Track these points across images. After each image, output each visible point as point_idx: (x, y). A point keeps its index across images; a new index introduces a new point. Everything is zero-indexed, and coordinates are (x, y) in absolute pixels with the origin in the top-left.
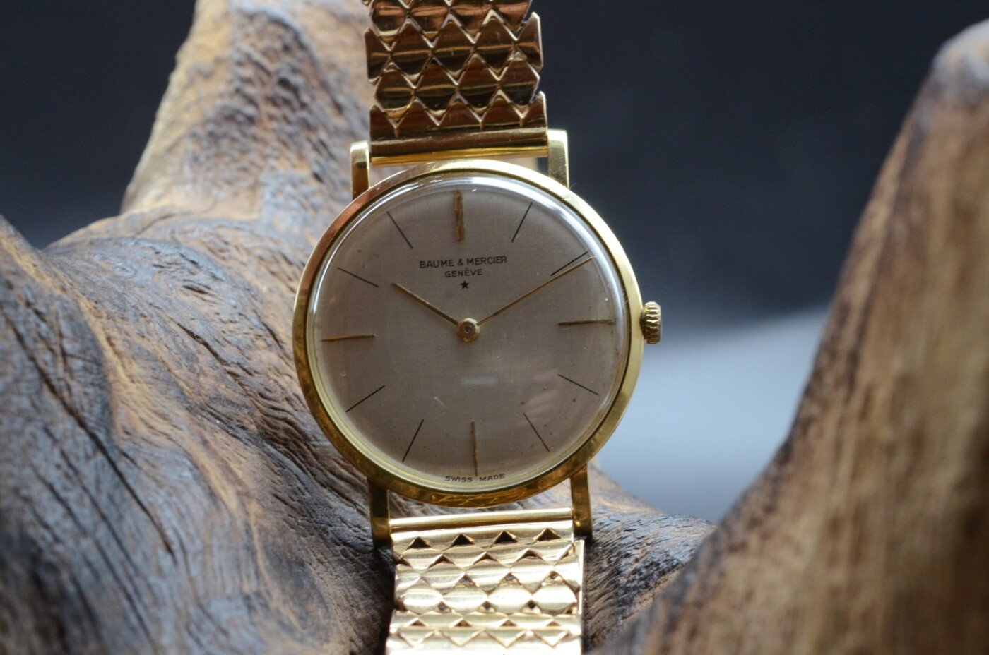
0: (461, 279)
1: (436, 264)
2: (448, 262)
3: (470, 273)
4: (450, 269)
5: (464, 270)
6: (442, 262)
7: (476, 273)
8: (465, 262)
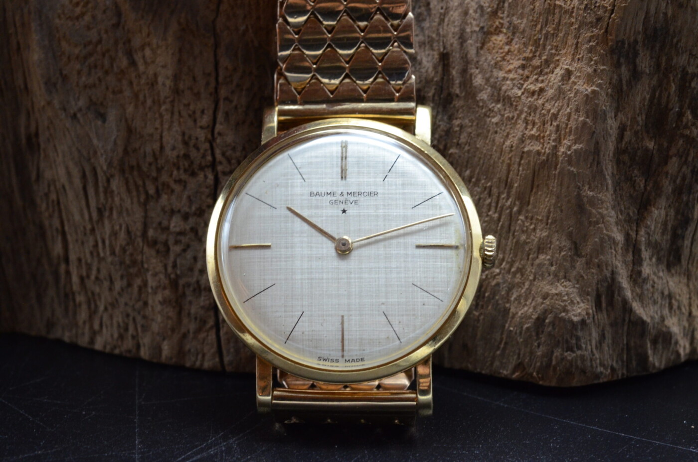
0: (342, 207)
1: (323, 195)
2: (332, 193)
3: (349, 203)
4: (334, 198)
5: (344, 200)
6: (327, 193)
7: (354, 203)
8: (345, 193)
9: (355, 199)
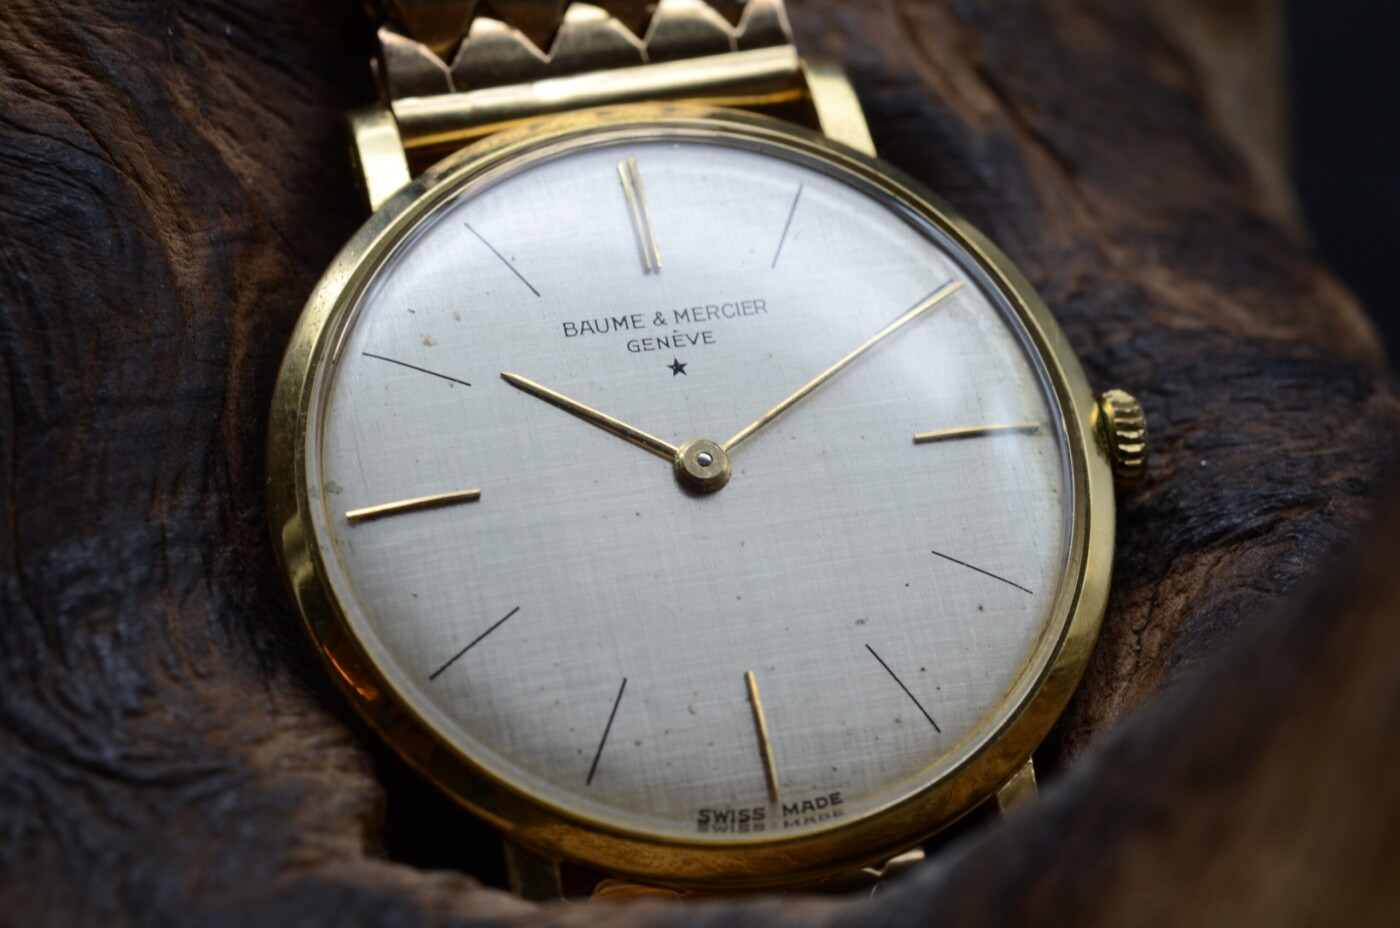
0: (669, 355)
1: (602, 327)
2: (629, 320)
3: (686, 341)
4: (639, 335)
5: (670, 335)
6: (615, 320)
7: (700, 340)
8: (669, 317)
9: (699, 327)
